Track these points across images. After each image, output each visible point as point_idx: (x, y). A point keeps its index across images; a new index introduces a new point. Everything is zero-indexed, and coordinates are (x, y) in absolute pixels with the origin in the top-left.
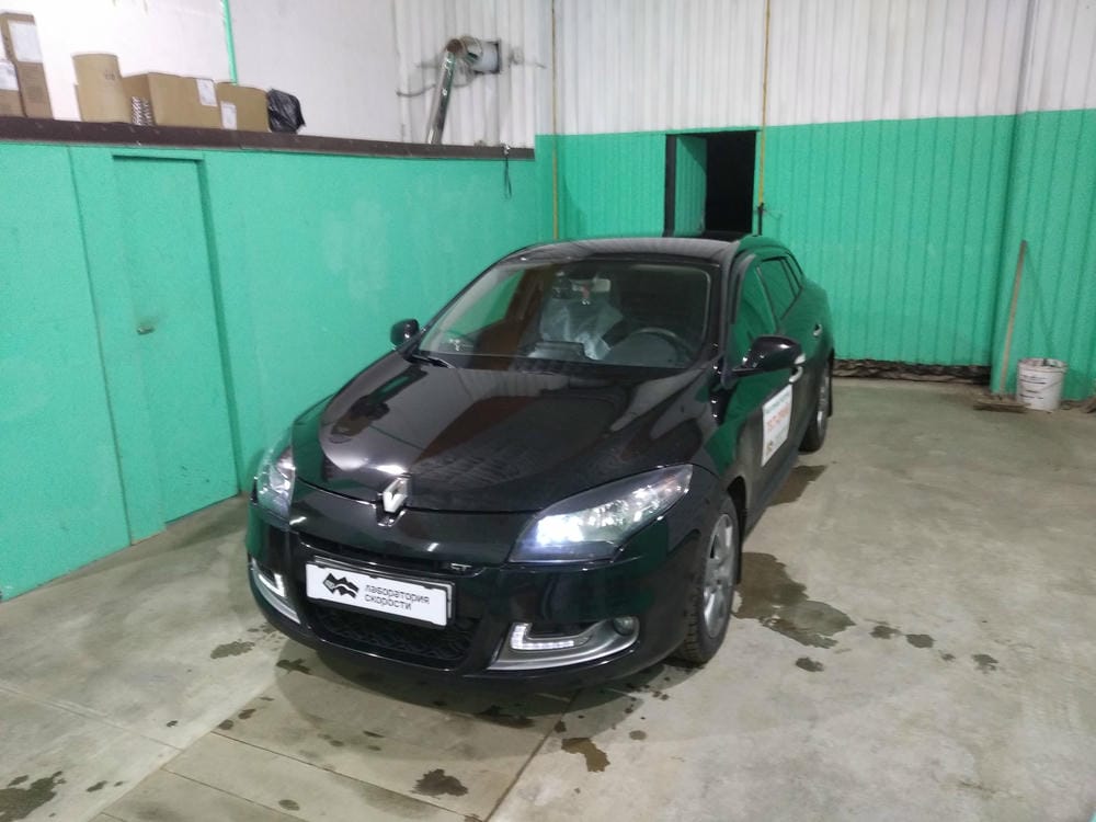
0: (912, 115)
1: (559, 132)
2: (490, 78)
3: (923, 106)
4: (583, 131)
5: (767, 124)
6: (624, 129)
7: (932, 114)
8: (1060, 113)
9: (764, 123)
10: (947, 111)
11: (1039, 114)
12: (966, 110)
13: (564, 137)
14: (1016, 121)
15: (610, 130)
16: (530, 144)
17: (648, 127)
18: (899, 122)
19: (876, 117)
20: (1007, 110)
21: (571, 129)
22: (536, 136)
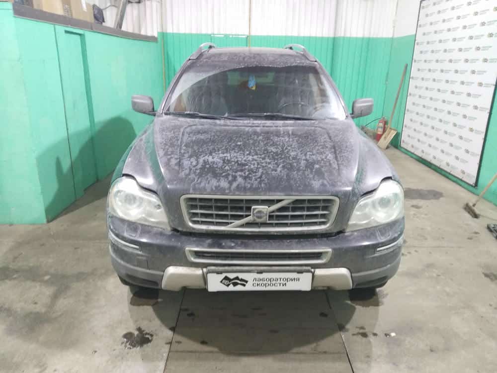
0: (302, 35)
1: (164, 31)
2: (135, 5)
3: (305, 32)
4: (175, 31)
5: (251, 34)
6: (194, 32)
7: (309, 35)
8: (350, 38)
9: (250, 33)
10: (313, 35)
11: (344, 38)
12: (319, 35)
13: (167, 33)
14: (334, 39)
15: (188, 32)
16: (156, 35)
17: (204, 32)
18: (297, 37)
19: (290, 34)
20: (332, 35)
21: (170, 30)
22: (158, 33)
